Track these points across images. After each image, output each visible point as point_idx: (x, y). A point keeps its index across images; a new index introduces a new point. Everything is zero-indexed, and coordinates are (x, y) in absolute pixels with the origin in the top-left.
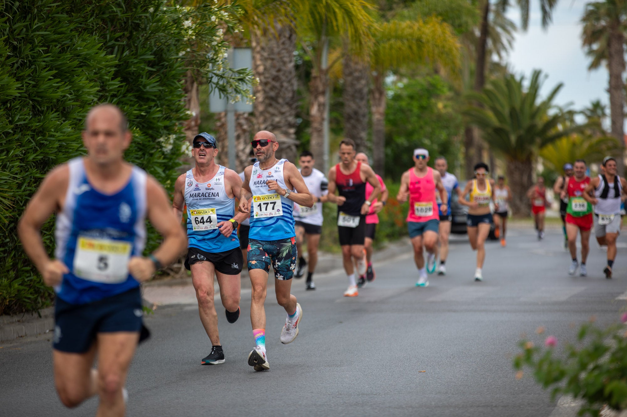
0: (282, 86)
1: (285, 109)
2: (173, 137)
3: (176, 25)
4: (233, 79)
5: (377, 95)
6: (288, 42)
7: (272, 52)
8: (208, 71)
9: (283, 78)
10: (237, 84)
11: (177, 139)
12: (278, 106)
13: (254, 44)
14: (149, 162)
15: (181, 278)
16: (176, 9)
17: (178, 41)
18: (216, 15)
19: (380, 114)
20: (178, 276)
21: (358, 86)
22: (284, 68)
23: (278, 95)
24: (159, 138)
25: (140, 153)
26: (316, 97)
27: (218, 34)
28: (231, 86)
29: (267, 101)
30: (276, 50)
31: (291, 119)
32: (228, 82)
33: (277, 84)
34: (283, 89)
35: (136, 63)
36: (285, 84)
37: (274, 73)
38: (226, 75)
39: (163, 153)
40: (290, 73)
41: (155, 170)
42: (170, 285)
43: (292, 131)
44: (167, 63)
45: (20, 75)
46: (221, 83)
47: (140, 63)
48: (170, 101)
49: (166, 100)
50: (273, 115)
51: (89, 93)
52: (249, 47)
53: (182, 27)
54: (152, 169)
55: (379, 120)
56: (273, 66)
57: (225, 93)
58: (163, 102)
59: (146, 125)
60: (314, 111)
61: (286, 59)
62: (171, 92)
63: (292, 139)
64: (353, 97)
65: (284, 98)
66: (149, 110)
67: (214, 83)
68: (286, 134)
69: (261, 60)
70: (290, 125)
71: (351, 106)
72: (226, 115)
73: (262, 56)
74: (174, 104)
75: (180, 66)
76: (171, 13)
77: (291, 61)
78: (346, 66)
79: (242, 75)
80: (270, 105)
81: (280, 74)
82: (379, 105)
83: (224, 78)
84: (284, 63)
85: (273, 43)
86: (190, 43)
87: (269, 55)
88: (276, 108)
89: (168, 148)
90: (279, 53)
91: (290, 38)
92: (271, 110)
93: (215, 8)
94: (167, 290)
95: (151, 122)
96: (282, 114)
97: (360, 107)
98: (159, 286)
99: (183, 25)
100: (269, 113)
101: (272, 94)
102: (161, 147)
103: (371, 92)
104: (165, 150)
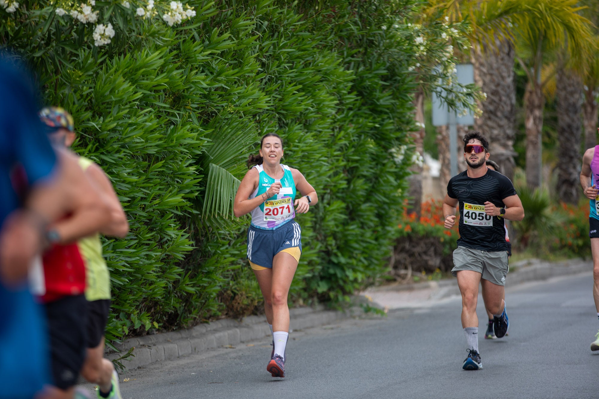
0: (500, 100)
1: (504, 122)
2: (404, 148)
3: (408, 41)
4: (462, 93)
5: (589, 109)
6: (506, 58)
7: (491, 67)
8: (438, 86)
9: (502, 92)
10: (465, 98)
11: (409, 149)
12: (497, 119)
13: (473, 60)
14: (381, 171)
15: (408, 283)
16: (408, 26)
17: (410, 56)
18: (446, 32)
19: (592, 127)
20: (405, 282)
21: (572, 100)
22: (502, 83)
23: (496, 109)
24: (390, 149)
25: (374, 163)
26: (532, 111)
27: (448, 50)
28: (460, 100)
29: (486, 115)
30: (495, 65)
31: (510, 132)
32: (457, 96)
33: (496, 99)
34: (502, 104)
35: (371, 78)
36: (504, 98)
37: (493, 87)
38: (454, 90)
39: (395, 163)
40: (509, 87)
41: (388, 179)
42: (398, 290)
43: (510, 143)
44: (399, 78)
45: (268, 90)
46: (450, 97)
47: (374, 77)
48: (401, 113)
49: (398, 113)
50: (492, 128)
51: (329, 107)
52: (469, 63)
53: (414, 44)
54: (385, 178)
55: (591, 134)
56: (492, 81)
57: (453, 107)
58: (394, 114)
59: (378, 137)
60: (530, 124)
61: (505, 74)
62: (402, 105)
63: (511, 151)
64: (567, 111)
65: (502, 112)
66: (382, 122)
67: (443, 97)
68: (505, 146)
69: (480, 76)
70: (509, 138)
71: (564, 120)
72: (448, 128)
73: (481, 71)
74: (404, 117)
75: (411, 81)
76: (404, 30)
77: (509, 76)
78: (560, 80)
79: (469, 90)
80: (490, 118)
81: (500, 89)
82: (591, 118)
83: (453, 92)
84: (503, 78)
85: (493, 59)
86: (421, 59)
87: (488, 71)
88: (494, 121)
89: (399, 158)
90: (498, 69)
91: (508, 54)
92: (490, 123)
93: (445, 25)
94: (394, 295)
95: (383, 134)
96: (500, 126)
97: (573, 120)
98: (388, 291)
99: (415, 42)
100: (488, 126)
101: (491, 108)
102: (393, 157)
103: (584, 106)
104: (396, 160)
